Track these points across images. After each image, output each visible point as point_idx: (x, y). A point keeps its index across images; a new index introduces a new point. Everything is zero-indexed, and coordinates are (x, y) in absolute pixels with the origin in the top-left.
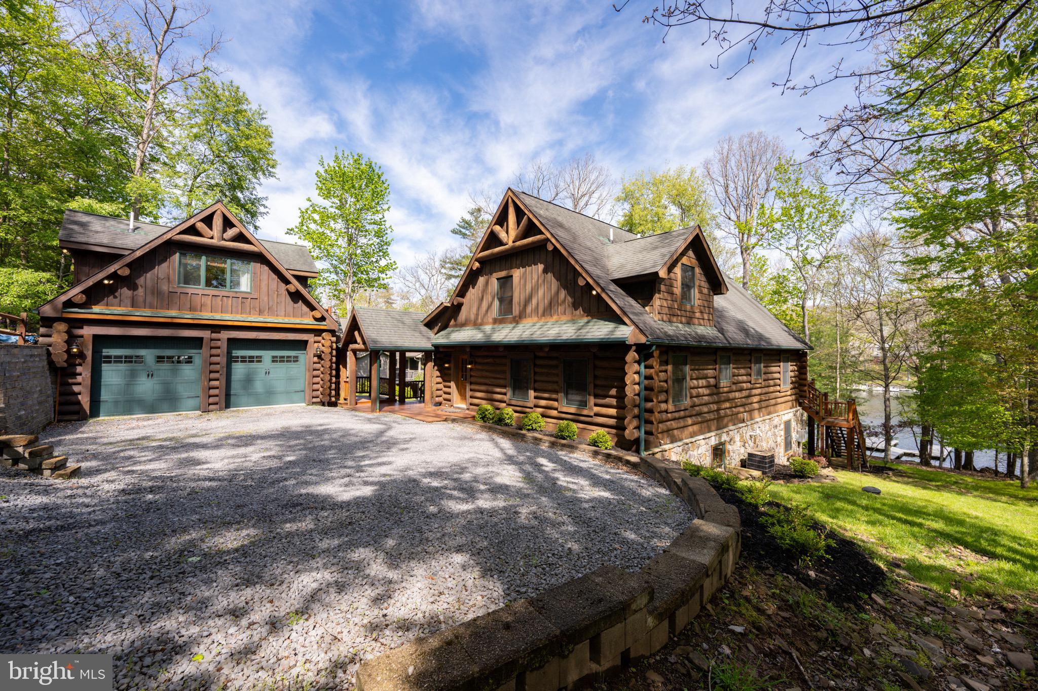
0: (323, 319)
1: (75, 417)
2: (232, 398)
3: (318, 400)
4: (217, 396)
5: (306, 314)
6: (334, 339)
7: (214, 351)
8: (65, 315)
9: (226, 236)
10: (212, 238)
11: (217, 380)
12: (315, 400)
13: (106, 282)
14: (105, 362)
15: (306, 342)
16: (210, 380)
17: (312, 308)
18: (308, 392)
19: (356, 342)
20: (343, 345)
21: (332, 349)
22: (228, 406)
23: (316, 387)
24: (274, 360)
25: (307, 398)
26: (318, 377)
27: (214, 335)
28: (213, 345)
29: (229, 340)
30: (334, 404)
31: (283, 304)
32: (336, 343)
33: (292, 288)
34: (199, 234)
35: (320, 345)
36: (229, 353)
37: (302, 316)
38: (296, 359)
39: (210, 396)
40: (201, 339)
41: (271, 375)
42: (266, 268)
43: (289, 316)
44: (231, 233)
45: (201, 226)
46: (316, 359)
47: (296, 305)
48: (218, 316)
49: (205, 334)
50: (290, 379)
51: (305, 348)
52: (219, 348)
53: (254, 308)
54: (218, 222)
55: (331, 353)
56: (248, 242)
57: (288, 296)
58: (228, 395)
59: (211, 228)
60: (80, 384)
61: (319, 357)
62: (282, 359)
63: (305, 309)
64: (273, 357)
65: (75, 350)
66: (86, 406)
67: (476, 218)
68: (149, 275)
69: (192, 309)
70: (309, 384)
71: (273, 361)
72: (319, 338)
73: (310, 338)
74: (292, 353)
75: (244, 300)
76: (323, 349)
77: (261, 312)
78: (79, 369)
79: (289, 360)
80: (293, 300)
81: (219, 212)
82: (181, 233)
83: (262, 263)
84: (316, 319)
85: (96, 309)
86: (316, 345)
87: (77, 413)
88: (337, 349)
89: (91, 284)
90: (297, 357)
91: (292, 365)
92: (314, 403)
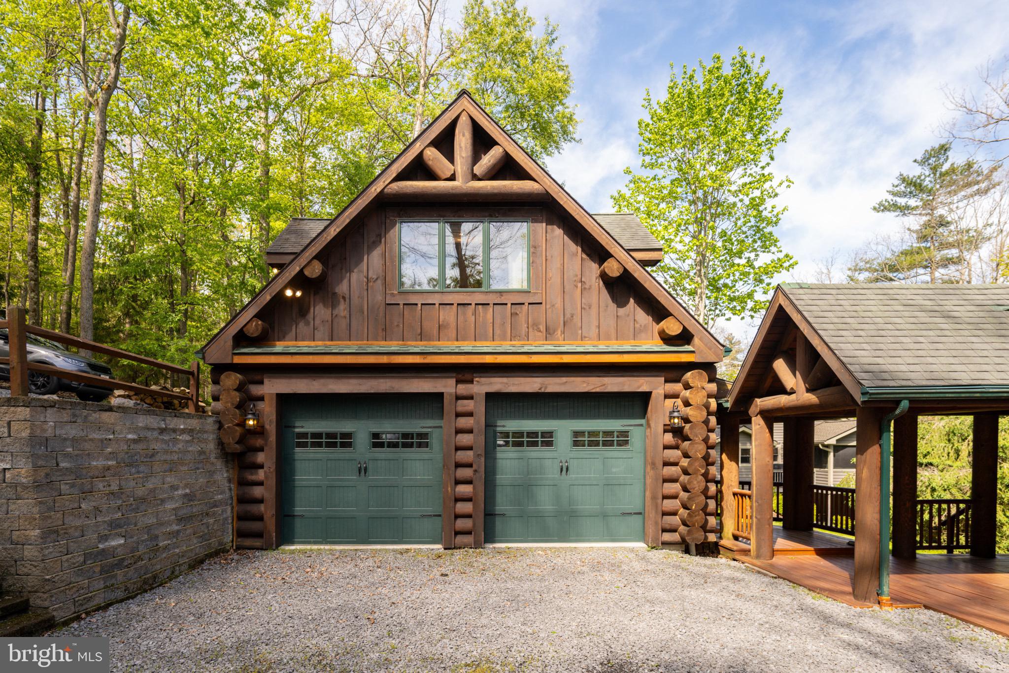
0: (685, 337)
1: (258, 543)
2: (499, 523)
3: (676, 537)
4: (469, 516)
5: (644, 329)
6: (713, 387)
7: (463, 422)
8: (237, 360)
9: (479, 169)
10: (452, 178)
11: (469, 482)
12: (667, 537)
13: (289, 293)
14: (299, 445)
15: (646, 397)
16: (458, 482)
17: (658, 312)
18: (652, 515)
19: (779, 388)
20: (736, 402)
21: (709, 414)
22: (490, 537)
23: (669, 505)
24: (578, 439)
25: (651, 530)
26: (675, 480)
27: (463, 389)
28: (460, 409)
29: (489, 396)
30: (709, 550)
31: (594, 311)
32: (717, 397)
33: (612, 268)
34: (431, 175)
35: (679, 402)
36: (489, 425)
37: (634, 338)
38: (623, 439)
39: (457, 516)
40: (440, 396)
41: (572, 475)
42: (558, 232)
43: (608, 338)
44: (489, 159)
45: (433, 156)
46: (669, 438)
47: (622, 311)
48: (467, 346)
49: (446, 386)
50: (610, 485)
51: (643, 413)
52: (470, 414)
53: (536, 325)
54: (463, 141)
55: (706, 422)
56: (523, 175)
57: (605, 293)
58: (490, 515)
59: (451, 158)
60: (261, 484)
61: (678, 432)
62: (593, 441)
63: (643, 317)
64: (576, 434)
65: (251, 422)
66: (270, 523)
67: (934, 169)
68: (354, 276)
69: (422, 336)
70: (654, 498)
71: (576, 444)
72: (677, 387)
73: (656, 386)
74: (615, 425)
75: (517, 309)
76: (688, 411)
77: (549, 333)
78: (261, 457)
79: (610, 440)
80: (614, 299)
81: (464, 119)
82: (400, 177)
83: (549, 222)
84: (667, 339)
85: (279, 347)
86: (669, 403)
87: (259, 535)
88: (721, 412)
89: (268, 298)
90: (625, 434)
91: (613, 452)
92: (666, 544)
